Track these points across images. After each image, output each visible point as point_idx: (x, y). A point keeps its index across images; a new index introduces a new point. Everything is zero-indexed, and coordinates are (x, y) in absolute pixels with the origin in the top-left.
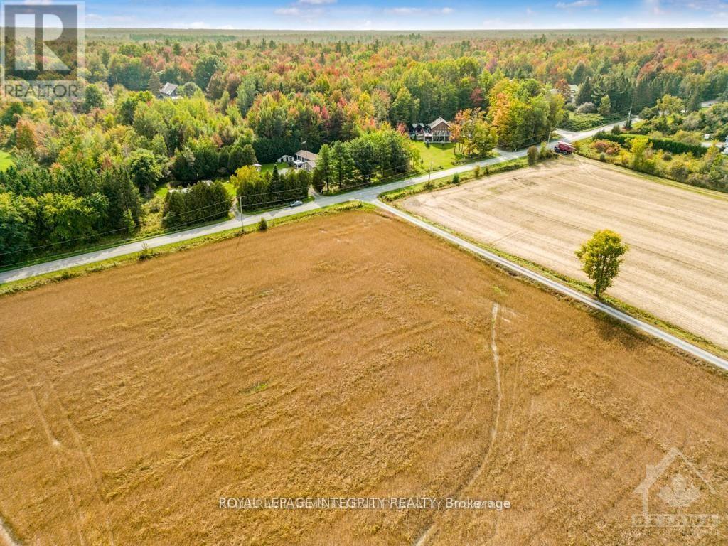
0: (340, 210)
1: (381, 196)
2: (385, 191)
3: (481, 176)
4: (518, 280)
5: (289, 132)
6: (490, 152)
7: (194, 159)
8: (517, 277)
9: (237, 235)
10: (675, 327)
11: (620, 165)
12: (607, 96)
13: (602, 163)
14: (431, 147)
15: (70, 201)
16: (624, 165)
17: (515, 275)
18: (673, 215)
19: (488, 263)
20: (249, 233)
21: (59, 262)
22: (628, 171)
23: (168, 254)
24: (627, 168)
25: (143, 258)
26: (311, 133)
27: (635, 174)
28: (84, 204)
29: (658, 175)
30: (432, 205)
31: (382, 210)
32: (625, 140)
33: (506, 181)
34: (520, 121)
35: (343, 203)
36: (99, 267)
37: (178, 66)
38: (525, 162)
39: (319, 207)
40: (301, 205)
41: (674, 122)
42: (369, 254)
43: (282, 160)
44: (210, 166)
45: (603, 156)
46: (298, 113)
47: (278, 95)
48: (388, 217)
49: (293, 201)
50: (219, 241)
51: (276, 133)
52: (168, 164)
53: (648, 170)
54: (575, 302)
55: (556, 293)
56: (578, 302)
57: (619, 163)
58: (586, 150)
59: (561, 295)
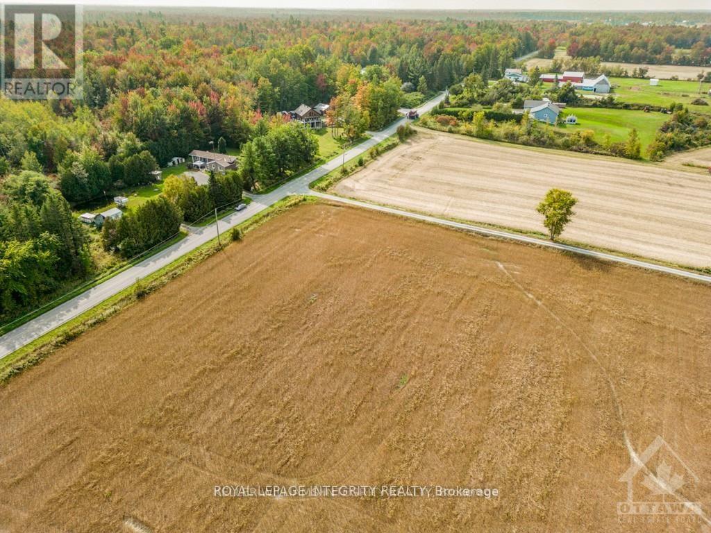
1: (312, 186)
3: (375, 156)
4: (492, 240)
5: (174, 133)
6: (363, 134)
7: (86, 175)
8: (490, 238)
10: (613, 251)
11: (466, 135)
12: (423, 77)
13: (451, 135)
16: (469, 134)
17: (487, 236)
18: (535, 170)
20: (227, 244)
22: (475, 139)
23: (163, 284)
24: (473, 136)
25: (141, 295)
26: (194, 131)
27: (481, 141)
29: (496, 140)
30: (364, 189)
31: (328, 200)
32: (459, 114)
34: (380, 103)
35: (285, 199)
36: (101, 317)
38: (396, 140)
39: (265, 207)
41: (478, 96)
42: (363, 242)
43: (174, 163)
45: (450, 129)
46: (178, 111)
47: (143, 92)
48: (340, 206)
50: (205, 259)
51: (161, 134)
53: (488, 137)
54: (546, 248)
55: (528, 244)
56: (548, 247)
57: (464, 132)
58: (432, 124)
59: (533, 244)
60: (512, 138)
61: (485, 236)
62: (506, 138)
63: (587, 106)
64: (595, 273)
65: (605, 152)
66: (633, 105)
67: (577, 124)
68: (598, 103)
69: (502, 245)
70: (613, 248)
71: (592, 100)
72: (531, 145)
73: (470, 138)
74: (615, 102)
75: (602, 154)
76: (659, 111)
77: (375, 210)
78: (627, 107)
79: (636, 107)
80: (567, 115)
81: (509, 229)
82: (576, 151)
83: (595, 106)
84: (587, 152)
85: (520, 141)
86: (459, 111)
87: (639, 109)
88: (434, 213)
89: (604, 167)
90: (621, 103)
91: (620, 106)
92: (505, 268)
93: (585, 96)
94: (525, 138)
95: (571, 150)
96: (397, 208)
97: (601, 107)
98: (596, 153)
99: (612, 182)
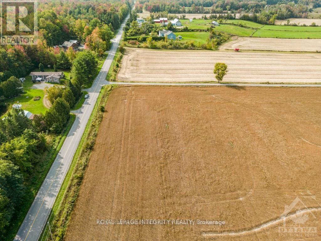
1: (107, 80)
11: (146, 48)
13: (140, 49)
30: (131, 77)
38: (120, 53)
39: (97, 94)
48: (130, 86)
51: (10, 66)
54: (220, 86)
55: (214, 86)
56: (221, 86)
57: (144, 47)
58: (128, 45)
59: (216, 86)
60: (165, 47)
61: (198, 86)
62: (162, 47)
63: (179, 32)
64: (242, 91)
65: (200, 48)
66: (195, 30)
67: (182, 39)
68: (183, 30)
69: (207, 89)
70: (238, 82)
71: (180, 29)
72: (173, 49)
73: (148, 49)
74: (188, 29)
75: (199, 50)
76: (204, 31)
77: (147, 85)
78: (193, 31)
79: (196, 30)
80: (177, 36)
81: (202, 82)
82: (190, 49)
83: (182, 31)
84: (194, 49)
85: (168, 48)
86: (137, 38)
87: (197, 31)
88: (171, 82)
89: (204, 54)
90: (191, 29)
91: (190, 30)
92: (216, 96)
93: (177, 28)
94: (170, 46)
95: (188, 49)
96: (155, 82)
97: (184, 31)
98: (197, 49)
99: (213, 59)
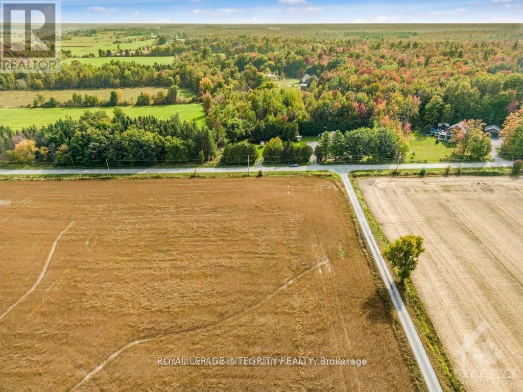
0: (314, 175)
1: (353, 172)
2: (355, 169)
3: (451, 174)
4: (363, 252)
5: (330, 119)
6: (485, 157)
7: (264, 127)
8: (365, 250)
9: (243, 176)
14: (440, 143)
15: (177, 142)
17: (365, 248)
19: (358, 235)
20: (251, 176)
21: (162, 170)
23: (204, 177)
25: (193, 176)
28: (183, 144)
30: (381, 187)
31: (340, 181)
33: (469, 183)
35: (323, 171)
36: (172, 176)
37: (321, 63)
38: (509, 171)
40: (297, 166)
44: (274, 133)
46: (340, 106)
48: (338, 187)
49: (293, 163)
50: (233, 177)
52: (251, 129)
